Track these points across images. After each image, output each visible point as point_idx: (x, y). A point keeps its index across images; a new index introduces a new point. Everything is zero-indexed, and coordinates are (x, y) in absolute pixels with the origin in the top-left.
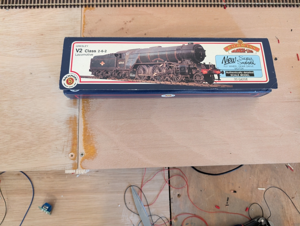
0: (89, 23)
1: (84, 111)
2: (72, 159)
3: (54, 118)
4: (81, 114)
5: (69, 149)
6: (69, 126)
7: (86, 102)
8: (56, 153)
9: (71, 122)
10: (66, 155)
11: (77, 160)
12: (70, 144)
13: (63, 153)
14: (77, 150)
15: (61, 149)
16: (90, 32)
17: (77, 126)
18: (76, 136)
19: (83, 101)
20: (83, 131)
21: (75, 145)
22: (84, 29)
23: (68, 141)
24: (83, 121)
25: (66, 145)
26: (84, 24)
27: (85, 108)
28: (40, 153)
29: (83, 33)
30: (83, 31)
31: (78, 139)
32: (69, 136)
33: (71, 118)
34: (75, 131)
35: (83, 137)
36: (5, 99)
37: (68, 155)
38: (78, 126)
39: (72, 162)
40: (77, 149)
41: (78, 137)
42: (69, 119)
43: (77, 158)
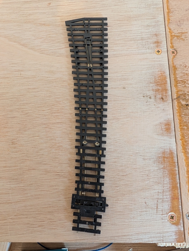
0: (175, 10)
1: (185, 142)
2: (173, 224)
3: (137, 153)
4: (180, 148)
5: (166, 206)
6: (163, 167)
7: (186, 128)
8: (145, 213)
9: (165, 159)
10: (163, 216)
11: (182, 225)
12: (168, 197)
13: (157, 212)
14: (181, 209)
15: (154, 206)
16: (179, 23)
17: (175, 167)
18: (177, 184)
19: (182, 127)
20: (187, 176)
21: (176, 198)
22: (169, 19)
23: (163, 192)
24: (184, 158)
25: (161, 199)
26: (168, 12)
27: (186, 138)
28: (120, 212)
29: (168, 24)
30: (168, 21)
31: (179, 188)
32: (165, 183)
33: (164, 153)
34: (173, 175)
35: (188, 186)
36: (58, 121)
37: (166, 215)
38: (177, 167)
39: (174, 228)
40: (180, 207)
41: (179, 186)
42: (161, 155)
43: (181, 222)
